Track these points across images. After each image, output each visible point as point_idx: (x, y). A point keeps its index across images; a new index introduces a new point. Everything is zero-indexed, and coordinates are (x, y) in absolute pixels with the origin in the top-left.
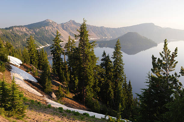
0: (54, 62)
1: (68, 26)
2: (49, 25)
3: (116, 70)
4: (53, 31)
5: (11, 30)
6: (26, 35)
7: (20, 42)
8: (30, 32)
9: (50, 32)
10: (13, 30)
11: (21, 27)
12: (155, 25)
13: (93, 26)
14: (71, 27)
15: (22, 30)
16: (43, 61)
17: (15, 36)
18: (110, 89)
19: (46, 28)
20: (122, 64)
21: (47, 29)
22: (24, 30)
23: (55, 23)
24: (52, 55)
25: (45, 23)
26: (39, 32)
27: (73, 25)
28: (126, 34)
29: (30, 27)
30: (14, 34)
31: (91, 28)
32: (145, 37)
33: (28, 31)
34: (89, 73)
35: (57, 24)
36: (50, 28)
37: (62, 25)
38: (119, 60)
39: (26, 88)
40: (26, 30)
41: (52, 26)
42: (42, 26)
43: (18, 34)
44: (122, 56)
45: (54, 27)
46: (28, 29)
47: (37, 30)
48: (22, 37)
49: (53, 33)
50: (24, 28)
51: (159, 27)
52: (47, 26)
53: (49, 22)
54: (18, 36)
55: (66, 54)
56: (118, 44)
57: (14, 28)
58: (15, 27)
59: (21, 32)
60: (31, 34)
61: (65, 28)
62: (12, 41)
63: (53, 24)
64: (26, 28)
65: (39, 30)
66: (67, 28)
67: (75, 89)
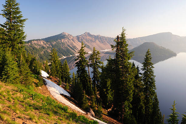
0: (79, 74)
1: (84, 38)
2: (65, 38)
3: (147, 82)
4: (69, 44)
5: (30, 44)
6: (43, 48)
7: (38, 55)
8: (47, 45)
9: (66, 44)
10: (31, 43)
11: (39, 41)
12: (173, 34)
13: (108, 38)
14: (86, 39)
15: (40, 43)
16: (67, 73)
17: (34, 49)
18: (141, 103)
19: (63, 40)
20: (153, 76)
21: (63, 42)
22: (42, 43)
23: (71, 35)
24: (77, 67)
25: (61, 36)
26: (55, 45)
27: (88, 37)
28: (142, 44)
29: (47, 40)
30: (32, 47)
31: (106, 40)
32: (163, 47)
33: (45, 44)
34: (130, 87)
35: (73, 37)
36: (66, 41)
37: (78, 37)
38: (149, 72)
39: (68, 105)
40: (44, 43)
41: (68, 38)
42: (59, 39)
43: (36, 47)
44: (153, 67)
45: (70, 40)
46: (45, 43)
47: (54, 43)
48: (39, 50)
49: (69, 46)
50: (42, 41)
51: (178, 36)
52: (63, 38)
53: (65, 35)
54: (36, 49)
55: (91, 65)
56: (148, 55)
57: (32, 42)
58: (33, 40)
59: (39, 45)
60: (48, 47)
61: (80, 40)
62: (31, 54)
63: (69, 37)
64: (44, 41)
65: (55, 43)
66: (82, 40)
67: (108, 104)
